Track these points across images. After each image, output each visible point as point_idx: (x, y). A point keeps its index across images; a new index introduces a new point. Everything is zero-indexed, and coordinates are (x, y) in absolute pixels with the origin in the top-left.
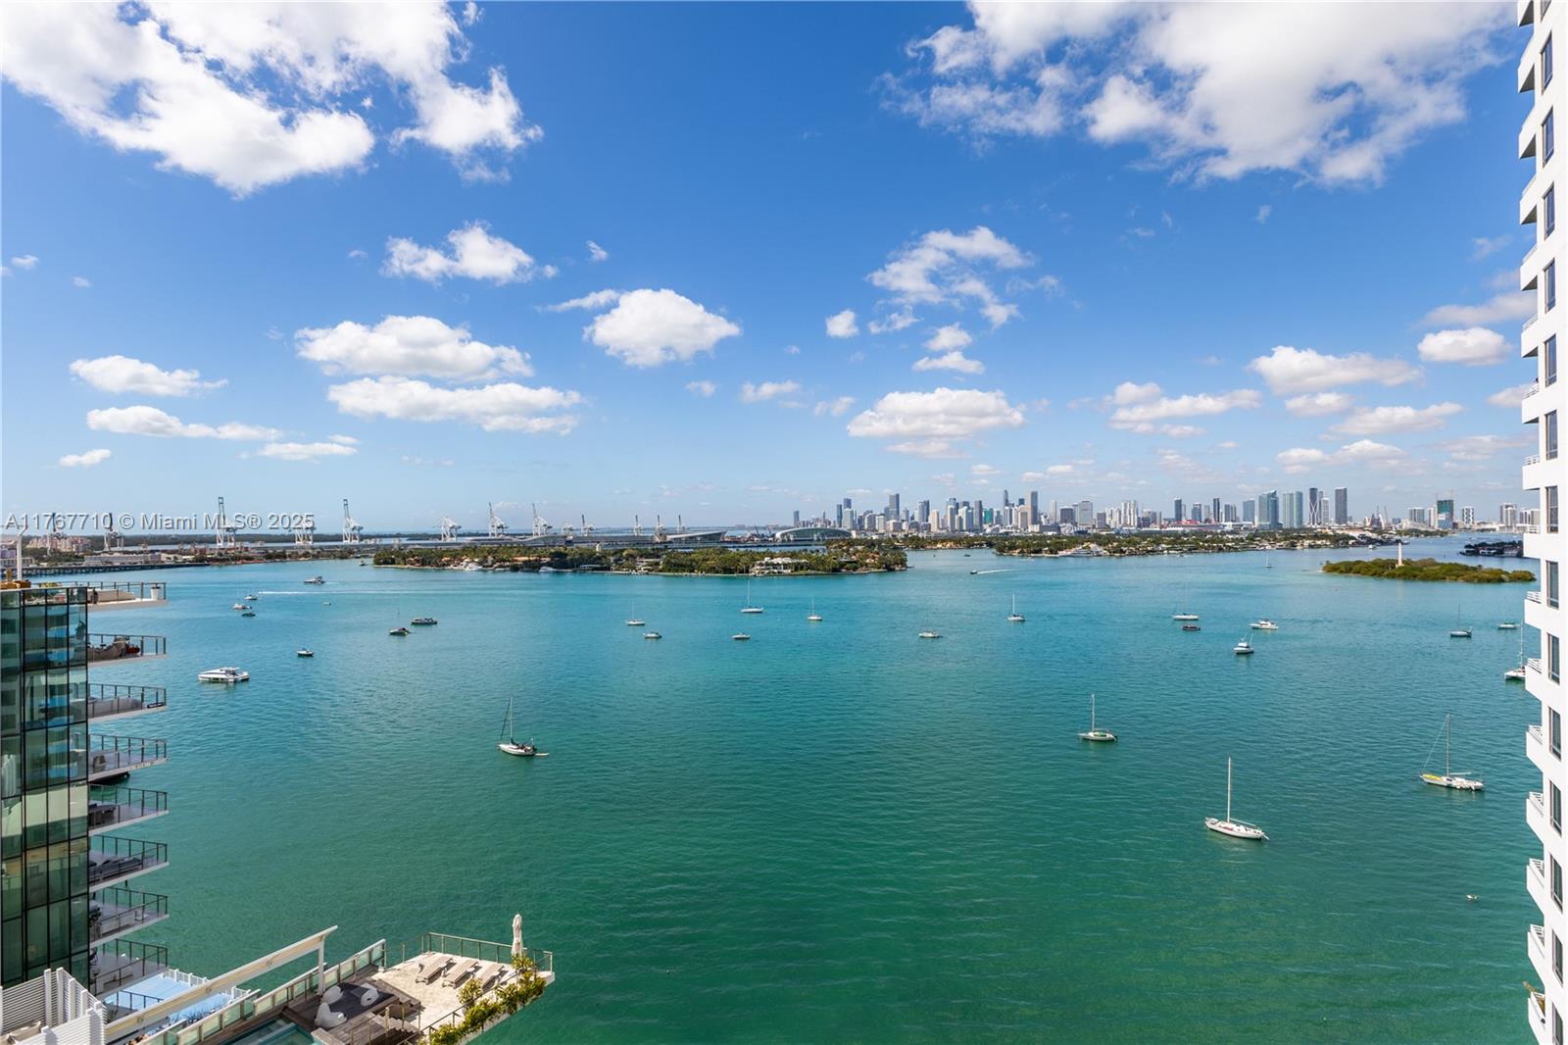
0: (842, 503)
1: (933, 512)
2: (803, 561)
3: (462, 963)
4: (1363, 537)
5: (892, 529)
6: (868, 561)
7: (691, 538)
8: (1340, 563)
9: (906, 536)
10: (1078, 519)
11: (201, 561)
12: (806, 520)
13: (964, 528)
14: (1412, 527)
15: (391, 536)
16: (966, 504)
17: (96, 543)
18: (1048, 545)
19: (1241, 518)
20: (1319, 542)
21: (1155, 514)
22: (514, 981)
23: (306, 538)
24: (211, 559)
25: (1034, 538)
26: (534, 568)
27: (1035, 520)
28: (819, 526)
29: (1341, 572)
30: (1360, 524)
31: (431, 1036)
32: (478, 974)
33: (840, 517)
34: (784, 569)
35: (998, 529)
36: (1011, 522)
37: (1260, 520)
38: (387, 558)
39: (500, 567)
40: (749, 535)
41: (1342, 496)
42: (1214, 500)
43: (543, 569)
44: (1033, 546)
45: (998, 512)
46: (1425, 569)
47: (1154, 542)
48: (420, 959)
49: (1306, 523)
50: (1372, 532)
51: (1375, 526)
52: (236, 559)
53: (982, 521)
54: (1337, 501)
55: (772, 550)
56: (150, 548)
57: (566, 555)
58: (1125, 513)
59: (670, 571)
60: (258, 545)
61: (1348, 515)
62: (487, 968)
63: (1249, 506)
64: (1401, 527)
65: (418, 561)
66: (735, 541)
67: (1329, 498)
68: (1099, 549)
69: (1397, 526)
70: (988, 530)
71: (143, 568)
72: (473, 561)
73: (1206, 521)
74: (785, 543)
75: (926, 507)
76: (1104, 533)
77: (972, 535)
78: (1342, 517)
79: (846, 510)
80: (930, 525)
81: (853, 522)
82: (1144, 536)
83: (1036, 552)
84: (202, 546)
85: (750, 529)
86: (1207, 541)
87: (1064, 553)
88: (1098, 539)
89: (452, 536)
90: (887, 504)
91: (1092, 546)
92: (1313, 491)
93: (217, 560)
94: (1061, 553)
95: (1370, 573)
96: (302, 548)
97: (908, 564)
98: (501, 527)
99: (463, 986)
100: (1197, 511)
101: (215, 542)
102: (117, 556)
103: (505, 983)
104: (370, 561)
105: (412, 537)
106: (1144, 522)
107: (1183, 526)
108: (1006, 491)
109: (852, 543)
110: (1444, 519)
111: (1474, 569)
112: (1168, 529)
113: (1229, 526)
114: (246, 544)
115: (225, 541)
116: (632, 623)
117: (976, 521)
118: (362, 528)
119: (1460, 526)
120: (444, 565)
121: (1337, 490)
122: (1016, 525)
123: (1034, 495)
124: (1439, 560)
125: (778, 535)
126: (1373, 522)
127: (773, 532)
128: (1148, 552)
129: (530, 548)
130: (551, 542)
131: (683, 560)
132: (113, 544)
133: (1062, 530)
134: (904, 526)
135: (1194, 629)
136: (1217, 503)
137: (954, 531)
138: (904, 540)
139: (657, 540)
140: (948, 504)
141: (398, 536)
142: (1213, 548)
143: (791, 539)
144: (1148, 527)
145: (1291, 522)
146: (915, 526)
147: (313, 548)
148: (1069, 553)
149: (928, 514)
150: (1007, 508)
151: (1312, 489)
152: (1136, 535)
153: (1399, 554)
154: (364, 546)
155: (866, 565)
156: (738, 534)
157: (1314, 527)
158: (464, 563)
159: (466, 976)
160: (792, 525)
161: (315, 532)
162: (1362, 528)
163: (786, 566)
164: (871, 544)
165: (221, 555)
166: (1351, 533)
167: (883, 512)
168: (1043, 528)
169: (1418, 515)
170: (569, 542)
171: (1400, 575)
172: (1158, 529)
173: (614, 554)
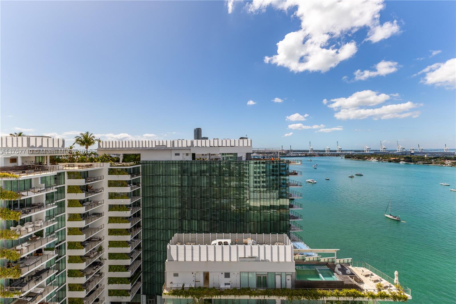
3: (376, 277)
11: (306, 156)
15: (349, 151)
17: (288, 151)
22: (395, 291)
23: (328, 151)
24: (308, 155)
26: (398, 161)
31: (367, 293)
32: (382, 283)
38: (348, 156)
39: (385, 161)
43: (401, 162)
48: (362, 268)
52: (313, 155)
56: (297, 153)
57: (411, 158)
60: (317, 152)
62: (385, 282)
65: (357, 158)
71: (296, 157)
72: (375, 159)
84: (306, 153)
89: (368, 151)
93: (309, 156)
96: (327, 153)
98: (385, 148)
99: (377, 283)
101: (309, 152)
102: (292, 154)
103: (392, 290)
104: (344, 157)
105: (355, 151)
114: (315, 152)
115: (311, 151)
116: (443, 184)
118: (341, 149)
120: (365, 159)
129: (396, 155)
130: (404, 153)
132: (291, 152)
141: (351, 151)
147: (329, 154)
154: (342, 153)
158: (372, 159)
159: (377, 281)
161: (330, 150)
165: (310, 154)
173: (434, 158)
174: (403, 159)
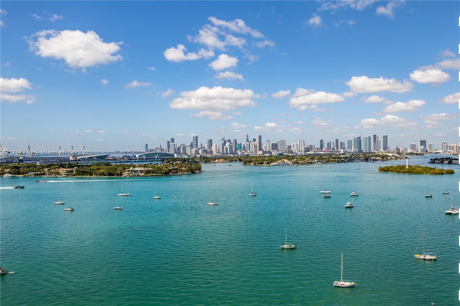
0: (170, 140)
1: (214, 145)
2: (151, 169)
4: (393, 156)
5: (194, 153)
6: (183, 169)
7: (90, 158)
8: (385, 167)
9: (201, 156)
10: (279, 148)
12: (151, 149)
13: (228, 152)
14: (411, 152)
16: (229, 141)
18: (266, 160)
19: (347, 148)
20: (377, 158)
21: (312, 146)
25: (260, 157)
26: (1, 174)
27: (260, 149)
28: (158, 152)
29: (385, 171)
30: (392, 150)
33: (169, 147)
34: (141, 173)
35: (244, 153)
36: (250, 150)
37: (354, 149)
40: (122, 156)
41: (385, 138)
42: (336, 140)
43: (5, 176)
44: (260, 161)
45: (244, 145)
46: (416, 169)
47: (312, 159)
49: (372, 150)
50: (396, 154)
51: (398, 151)
53: (236, 149)
54: (384, 140)
55: (134, 164)
57: (20, 167)
58: (299, 145)
59: (79, 175)
61: (388, 147)
63: (350, 142)
64: (407, 151)
66: (115, 159)
67: (381, 139)
68: (289, 162)
69: (406, 151)
70: (240, 153)
73: (333, 149)
74: (141, 159)
75: (210, 142)
76: (290, 155)
77: (232, 156)
78: (385, 148)
79: (171, 144)
80: (212, 151)
81: (175, 150)
82: (307, 156)
83: (261, 163)
85: (122, 153)
86: (333, 158)
87: (273, 164)
88: (287, 157)
90: (192, 141)
91: (286, 160)
92: (375, 136)
94: (272, 164)
95: (396, 171)
97: (202, 170)
100: (329, 145)
106: (307, 149)
107: (323, 151)
108: (247, 135)
109: (175, 160)
110: (423, 148)
111: (433, 169)
112: (317, 153)
113: (342, 151)
116: (57, 203)
117: (234, 149)
119: (428, 151)
121: (384, 136)
122: (252, 151)
123: (260, 137)
124: (421, 165)
125: (137, 156)
126: (397, 150)
127: (134, 155)
128: (309, 163)
130: (10, 160)
131: (86, 169)
133: (272, 153)
134: (200, 151)
135: (329, 197)
136: (337, 141)
137: (223, 154)
138: (200, 158)
139: (71, 158)
140: (221, 141)
142: (336, 161)
143: (144, 158)
144: (309, 151)
145: (366, 150)
146: (205, 151)
148: (275, 164)
149: (211, 146)
150: (248, 143)
151: (374, 135)
152: (304, 156)
153: (407, 163)
155: (182, 170)
156: (116, 156)
157: (375, 152)
160: (144, 151)
162: (393, 152)
163: (141, 172)
164: (184, 160)
166: (389, 154)
167: (190, 145)
168: (264, 152)
169: (413, 147)
170: (21, 161)
171: (407, 172)
172: (313, 153)
173: (48, 167)
174: (8, 170)
